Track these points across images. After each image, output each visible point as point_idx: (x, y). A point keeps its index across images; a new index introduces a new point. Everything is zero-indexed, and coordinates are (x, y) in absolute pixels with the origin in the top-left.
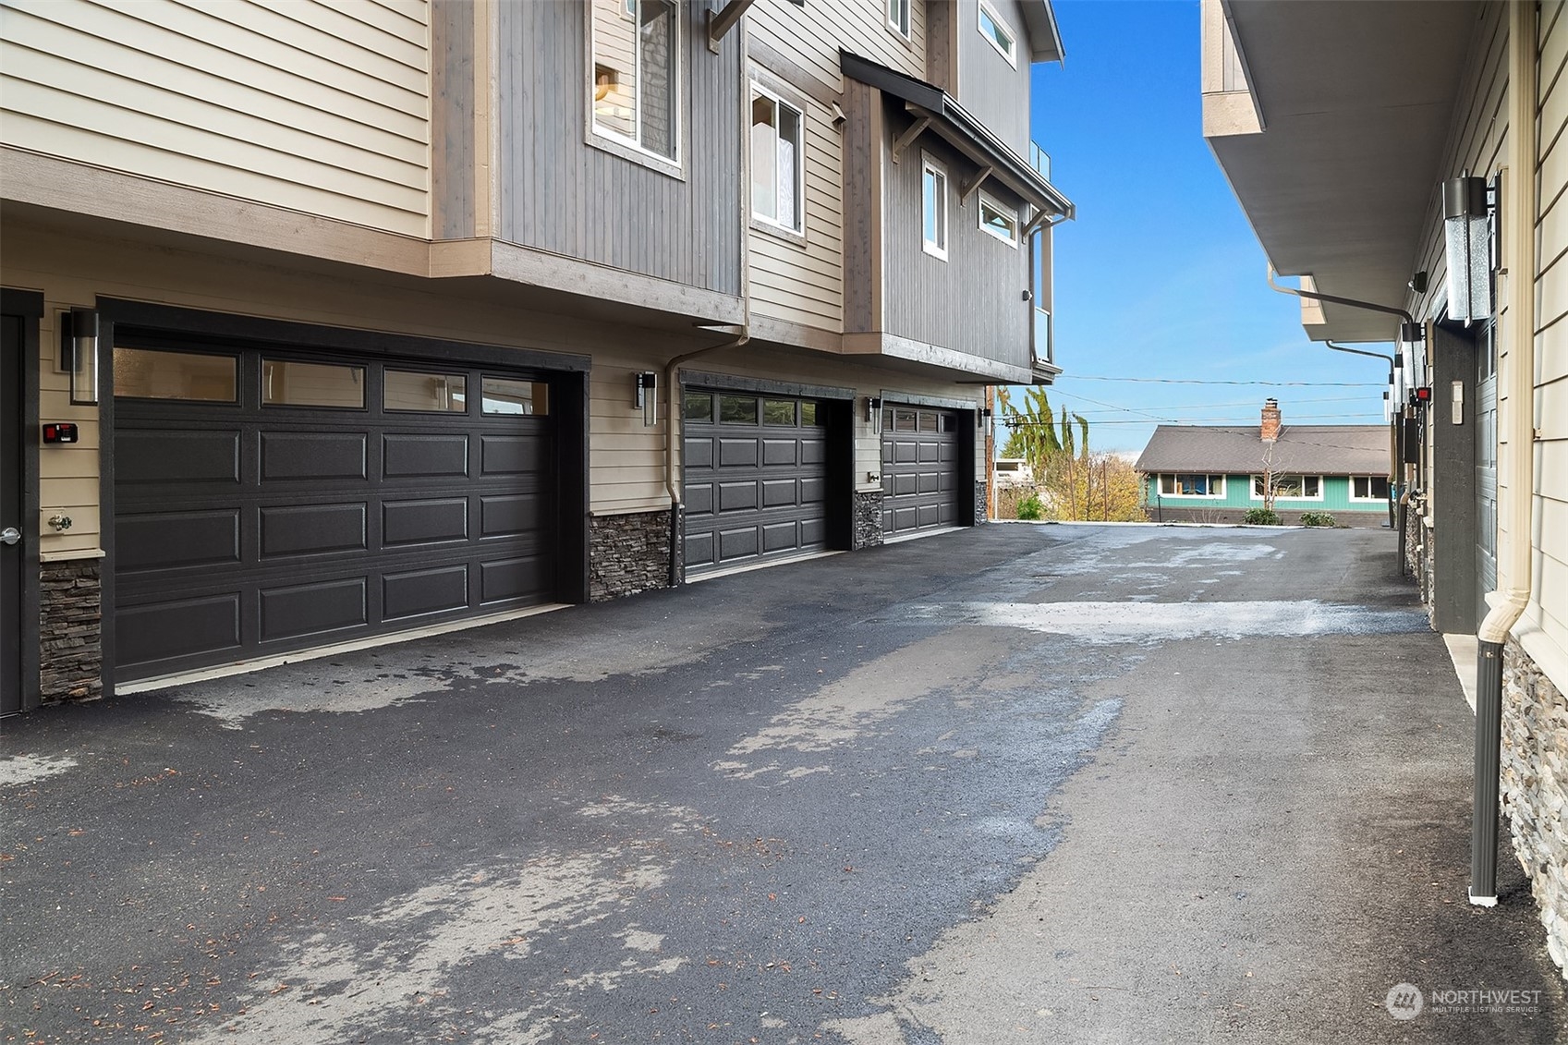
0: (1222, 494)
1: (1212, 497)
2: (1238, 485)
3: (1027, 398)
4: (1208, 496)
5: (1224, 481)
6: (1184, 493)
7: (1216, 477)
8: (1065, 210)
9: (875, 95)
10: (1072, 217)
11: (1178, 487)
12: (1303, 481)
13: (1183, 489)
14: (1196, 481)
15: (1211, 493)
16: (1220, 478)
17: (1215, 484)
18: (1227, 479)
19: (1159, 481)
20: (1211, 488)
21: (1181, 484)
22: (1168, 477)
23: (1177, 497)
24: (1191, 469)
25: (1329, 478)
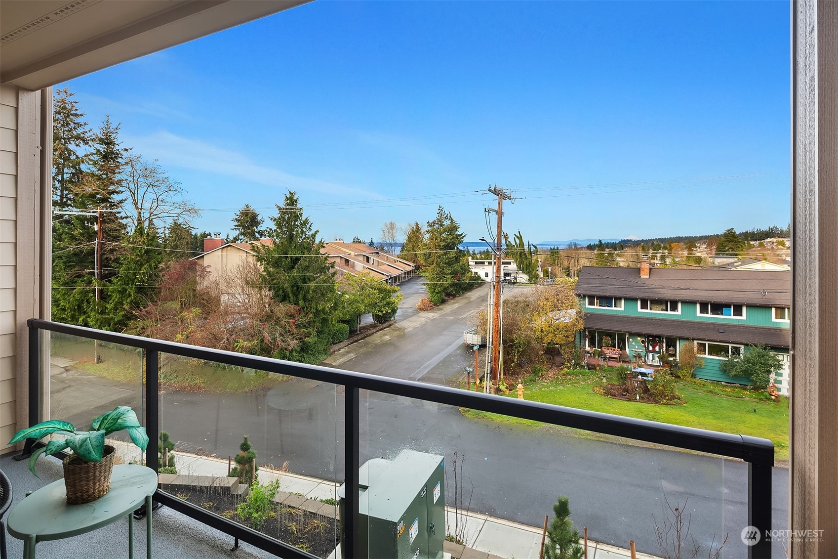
0: (621, 308)
1: (616, 309)
2: (631, 304)
3: (515, 238)
4: (614, 308)
5: (623, 301)
6: (600, 306)
7: (618, 299)
11: (597, 302)
12: (669, 303)
13: (600, 304)
14: (607, 300)
15: (615, 306)
16: (620, 299)
17: (618, 302)
19: (587, 299)
20: (615, 304)
21: (598, 301)
22: (591, 297)
23: (596, 308)
24: (604, 294)
25: (684, 302)
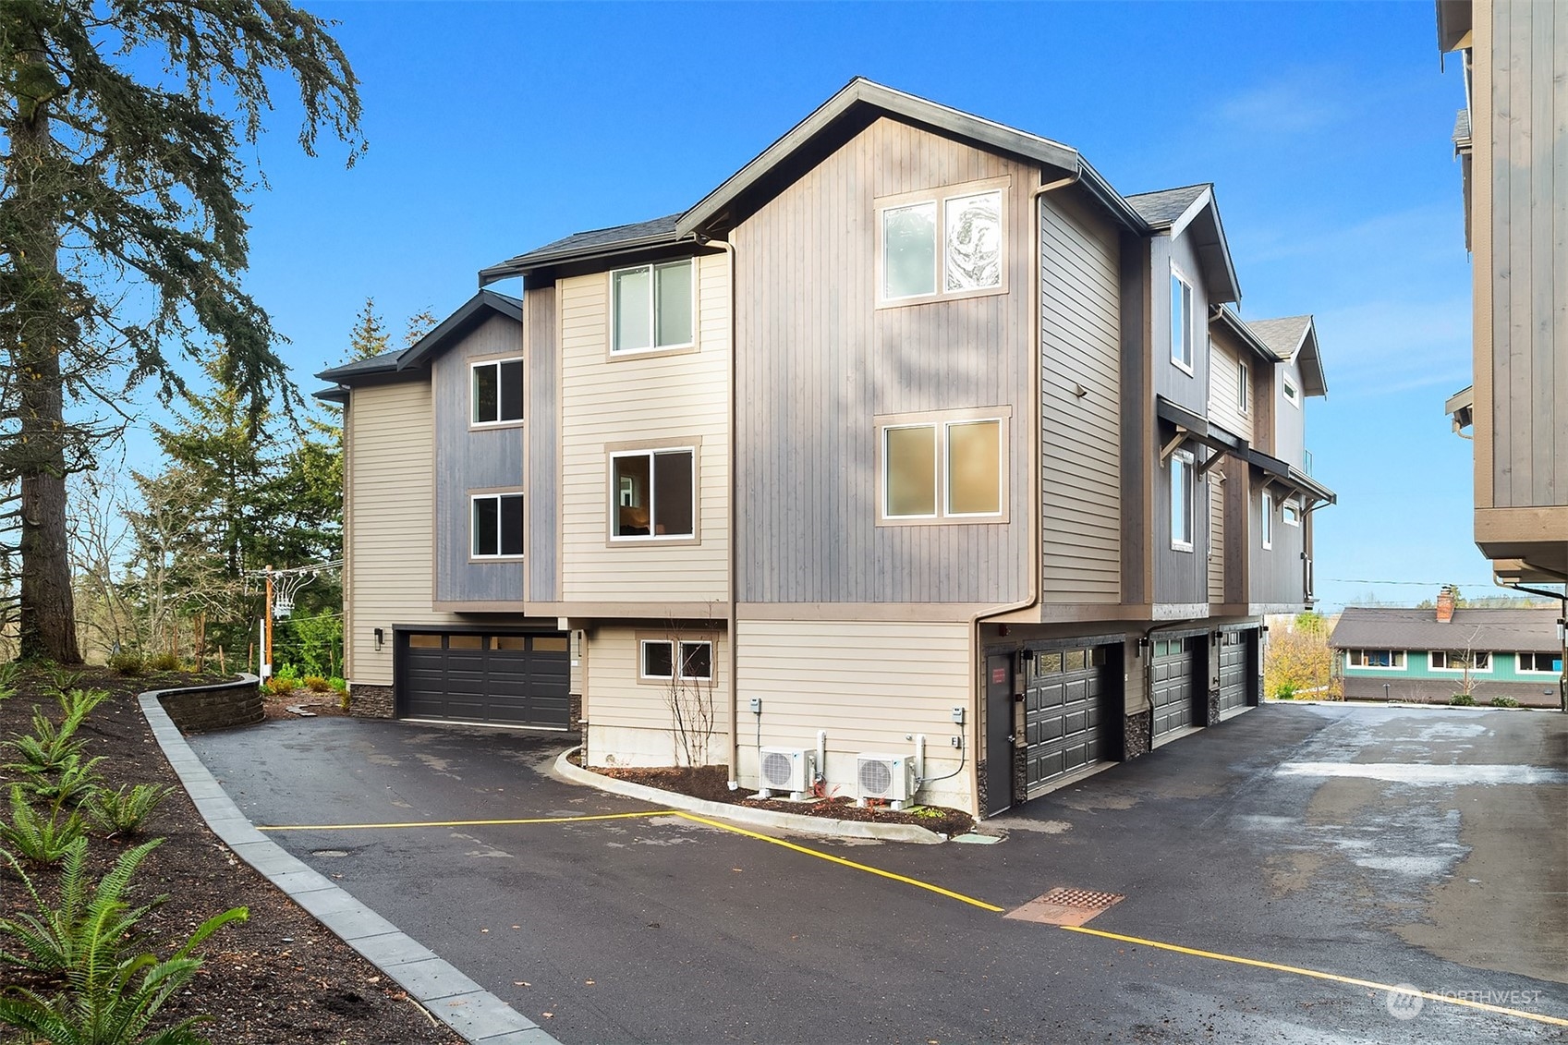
0: (1403, 667)
1: (1394, 668)
2: (1418, 659)
4: (1391, 668)
5: (1405, 656)
6: (1370, 665)
7: (1398, 652)
8: (1332, 499)
9: (1245, 465)
10: (1335, 503)
11: (1365, 659)
13: (1369, 661)
14: (1379, 655)
15: (1394, 665)
16: (1401, 653)
17: (1397, 658)
18: (1408, 654)
19: (1348, 655)
20: (1394, 661)
21: (1367, 658)
22: (1356, 653)
23: (1365, 668)
24: (1376, 645)
